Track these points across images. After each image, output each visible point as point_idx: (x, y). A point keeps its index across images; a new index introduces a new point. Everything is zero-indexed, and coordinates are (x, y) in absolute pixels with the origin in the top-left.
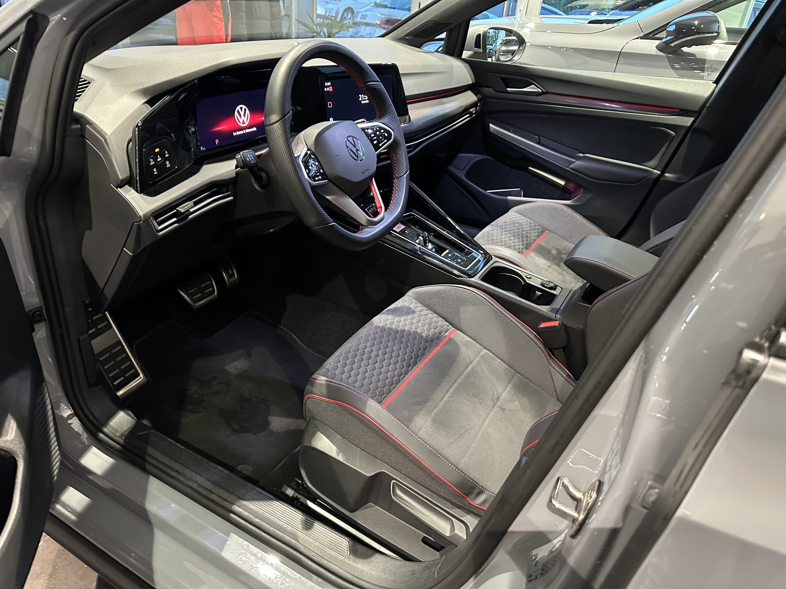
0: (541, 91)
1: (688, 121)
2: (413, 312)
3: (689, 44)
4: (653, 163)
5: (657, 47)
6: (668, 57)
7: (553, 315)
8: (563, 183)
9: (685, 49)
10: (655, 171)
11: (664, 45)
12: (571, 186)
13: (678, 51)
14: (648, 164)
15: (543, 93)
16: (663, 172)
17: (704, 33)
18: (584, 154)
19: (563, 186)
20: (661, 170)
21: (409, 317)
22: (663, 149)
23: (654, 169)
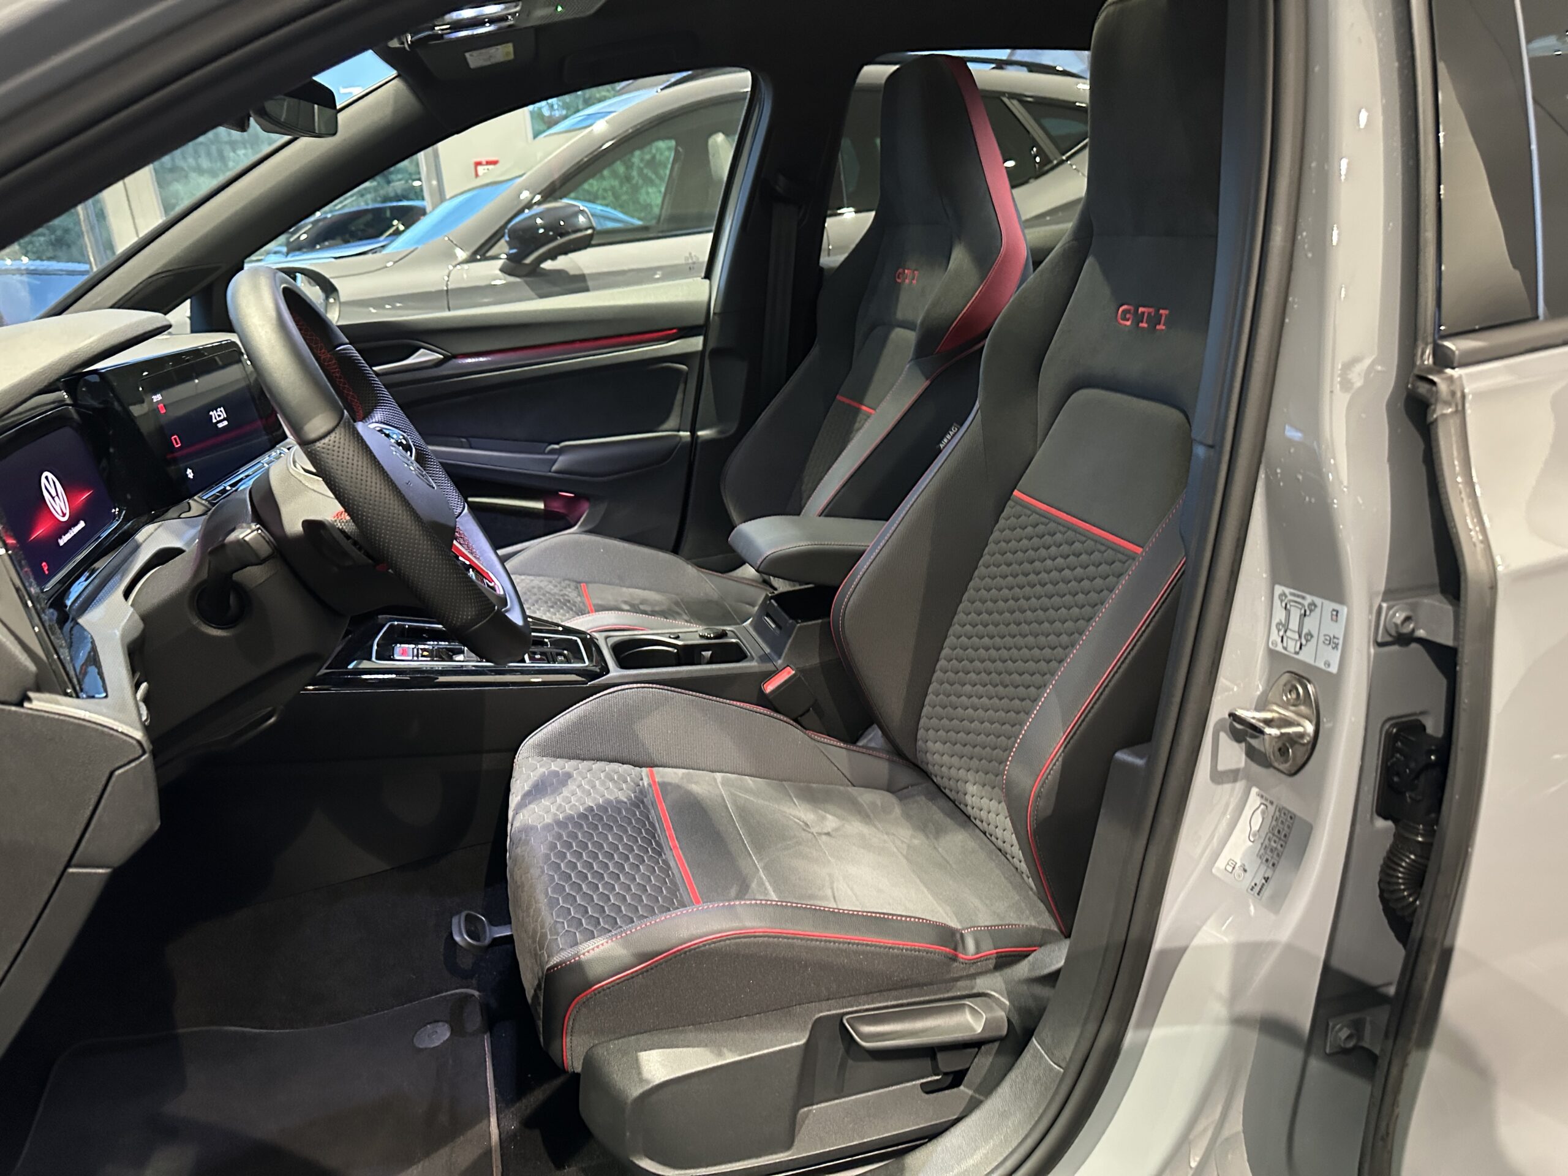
0: (441, 357)
1: (696, 343)
2: (569, 776)
3: (553, 255)
4: (672, 422)
5: (501, 270)
6: (527, 283)
7: (769, 667)
8: (540, 505)
9: (548, 265)
10: (682, 433)
11: (512, 265)
12: (557, 506)
13: (538, 270)
14: (666, 426)
15: (447, 359)
16: (693, 432)
17: (567, 233)
18: (558, 443)
19: (545, 510)
20: (689, 428)
21: (572, 786)
22: (679, 396)
23: (679, 431)
